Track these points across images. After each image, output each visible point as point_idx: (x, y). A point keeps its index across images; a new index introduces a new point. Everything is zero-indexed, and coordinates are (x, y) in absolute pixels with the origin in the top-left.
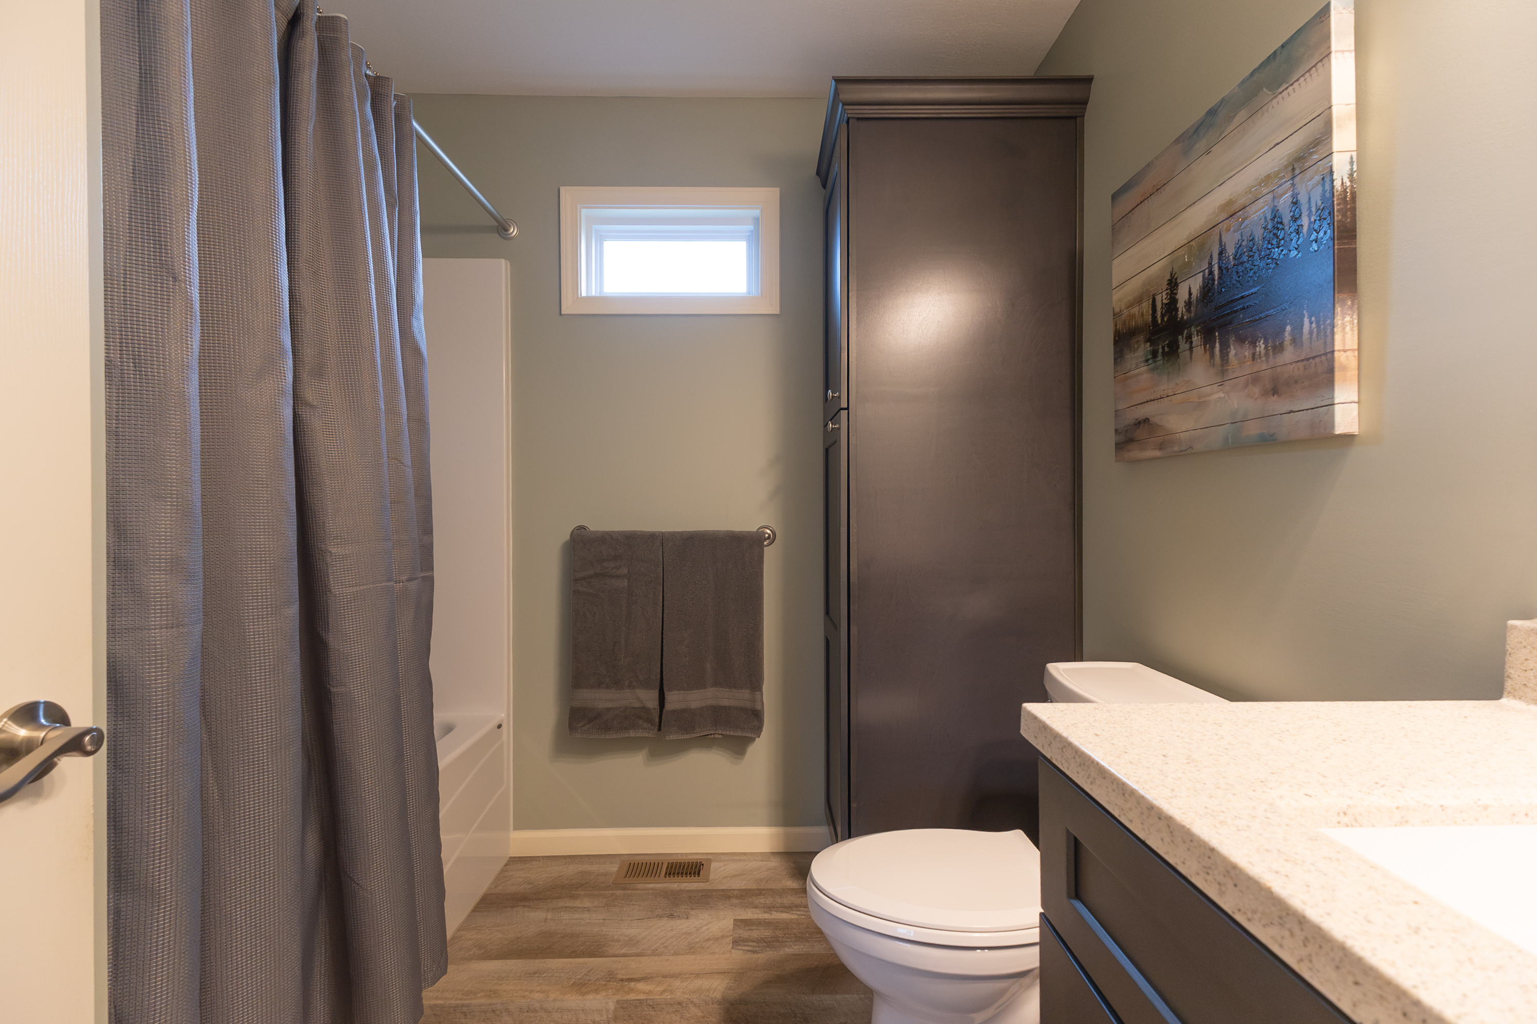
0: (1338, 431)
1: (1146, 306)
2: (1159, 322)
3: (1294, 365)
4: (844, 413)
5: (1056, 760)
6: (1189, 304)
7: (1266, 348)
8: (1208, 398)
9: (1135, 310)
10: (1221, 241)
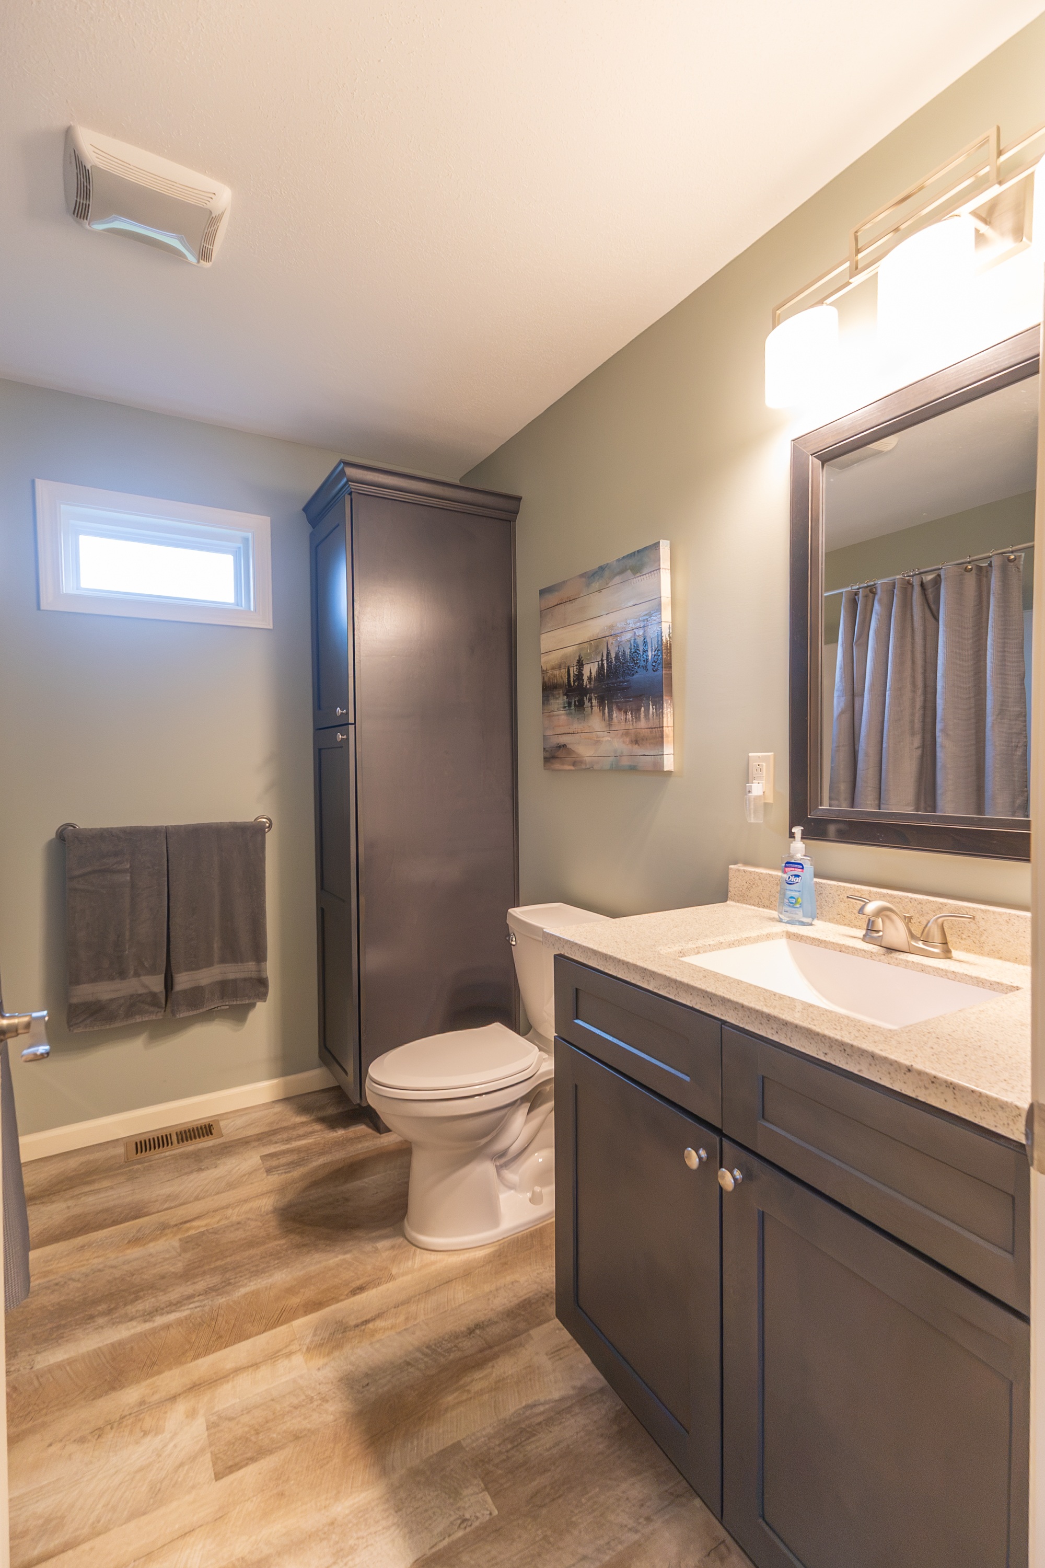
0: (665, 770)
1: (564, 671)
2: (572, 685)
3: (646, 730)
4: (351, 728)
5: (567, 953)
6: (590, 678)
7: (632, 717)
8: (601, 739)
9: (557, 672)
10: (608, 649)
